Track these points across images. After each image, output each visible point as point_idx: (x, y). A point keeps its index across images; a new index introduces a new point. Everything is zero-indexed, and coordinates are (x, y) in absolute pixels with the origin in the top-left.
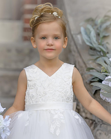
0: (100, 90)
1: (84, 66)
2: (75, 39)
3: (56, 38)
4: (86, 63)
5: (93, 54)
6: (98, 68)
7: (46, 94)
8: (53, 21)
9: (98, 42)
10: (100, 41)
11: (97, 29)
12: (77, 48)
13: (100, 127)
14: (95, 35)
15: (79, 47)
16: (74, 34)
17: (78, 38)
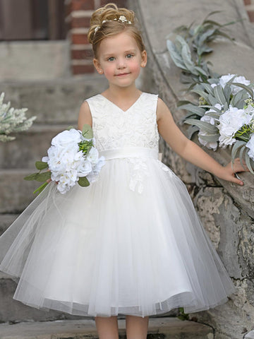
0: (198, 131)
1: (174, 100)
2: (159, 60)
3: (129, 55)
4: (177, 95)
5: (187, 81)
6: (195, 101)
7: (121, 136)
8: (121, 33)
9: (195, 63)
10: (197, 61)
11: (193, 42)
12: (162, 74)
13: (203, 191)
14: (190, 52)
15: (165, 72)
16: (157, 53)
17: (163, 59)
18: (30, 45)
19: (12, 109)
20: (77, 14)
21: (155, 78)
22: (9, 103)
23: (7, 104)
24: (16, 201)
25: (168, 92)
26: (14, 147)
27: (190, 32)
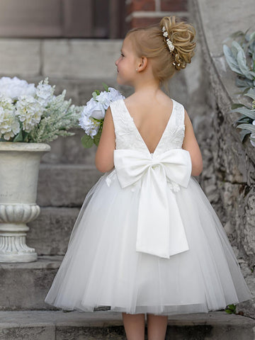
0: (250, 134)
1: (229, 103)
2: (216, 63)
4: (232, 98)
5: (242, 85)
6: (249, 104)
9: (250, 67)
10: (252, 66)
11: (249, 47)
12: (218, 77)
14: (245, 57)
15: (221, 75)
16: (214, 57)
17: (220, 62)
18: (90, 43)
19: (73, 106)
20: (138, 14)
21: (212, 81)
22: (70, 100)
23: (68, 100)
24: (72, 196)
25: (223, 94)
26: (72, 142)
27: (246, 37)
